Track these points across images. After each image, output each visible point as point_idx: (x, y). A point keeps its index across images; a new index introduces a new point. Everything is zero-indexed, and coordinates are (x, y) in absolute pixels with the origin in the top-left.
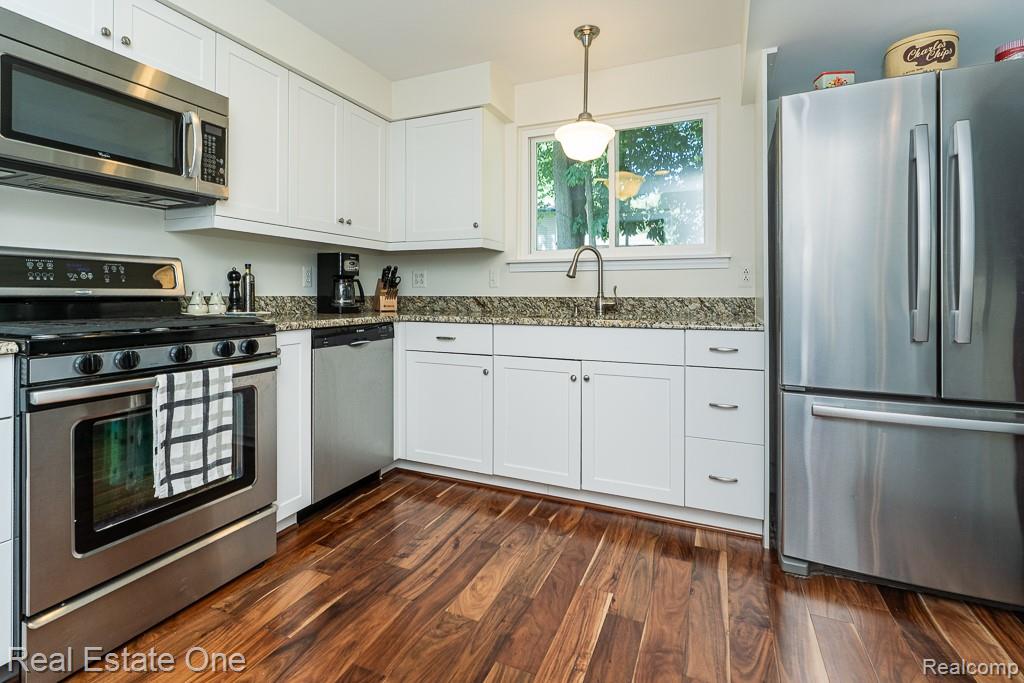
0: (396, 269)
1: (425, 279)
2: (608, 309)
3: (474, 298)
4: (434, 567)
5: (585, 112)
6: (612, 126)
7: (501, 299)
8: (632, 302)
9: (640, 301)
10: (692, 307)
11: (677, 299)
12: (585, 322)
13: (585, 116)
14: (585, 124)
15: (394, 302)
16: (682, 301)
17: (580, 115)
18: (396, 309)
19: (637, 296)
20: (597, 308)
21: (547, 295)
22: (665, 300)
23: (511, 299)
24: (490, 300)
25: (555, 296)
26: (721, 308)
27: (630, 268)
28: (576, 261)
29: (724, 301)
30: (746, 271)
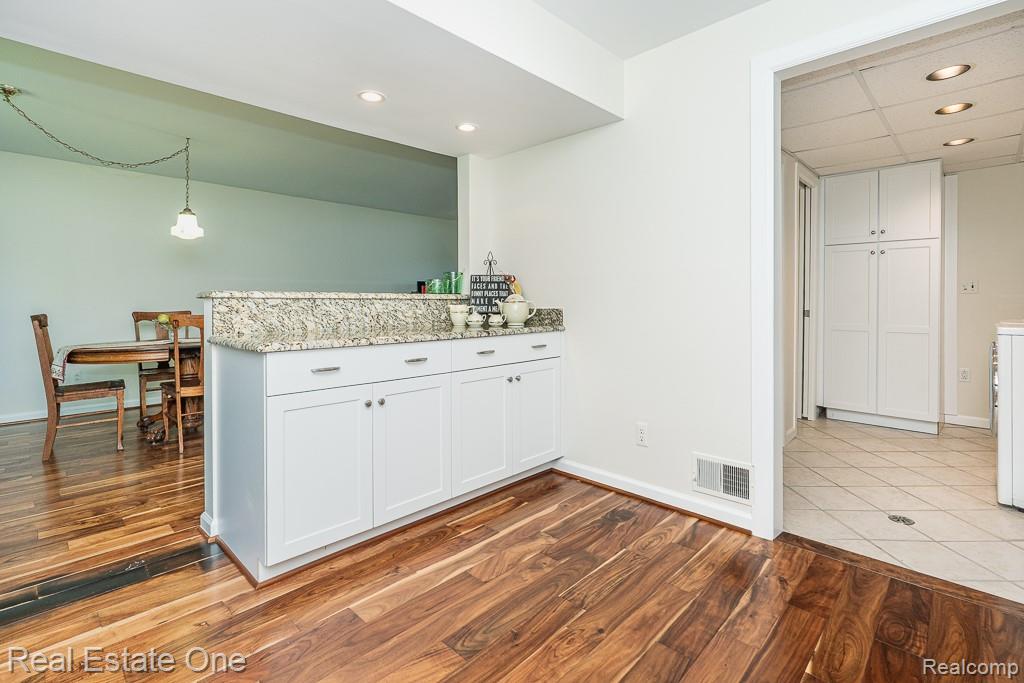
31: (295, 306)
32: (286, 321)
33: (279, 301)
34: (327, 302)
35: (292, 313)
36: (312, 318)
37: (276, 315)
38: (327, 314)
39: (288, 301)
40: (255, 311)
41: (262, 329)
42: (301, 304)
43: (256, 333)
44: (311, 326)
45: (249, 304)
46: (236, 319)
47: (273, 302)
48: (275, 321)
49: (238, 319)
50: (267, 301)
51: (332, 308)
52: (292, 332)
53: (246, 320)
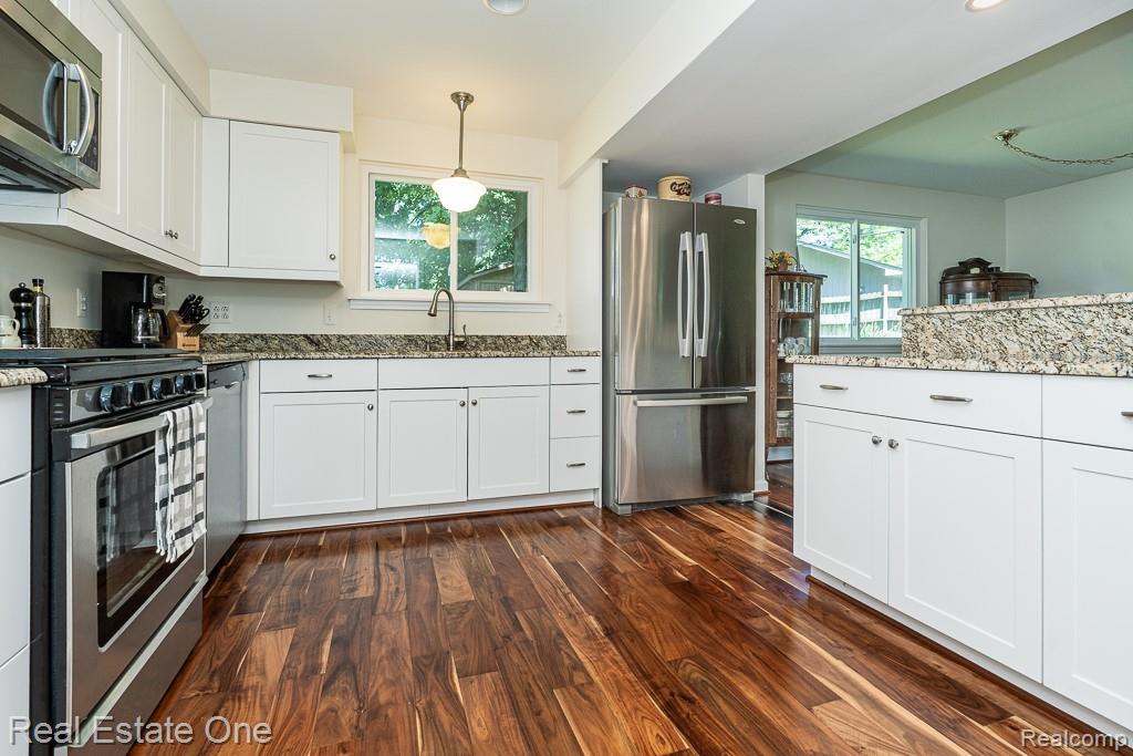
0: (200, 298)
1: (230, 313)
2: (458, 345)
3: (306, 336)
4: (393, 588)
5: (461, 168)
6: (484, 184)
7: (340, 337)
8: (476, 339)
9: (483, 338)
10: (524, 343)
11: (512, 337)
12: (473, 354)
13: (460, 172)
14: (459, 180)
15: (196, 340)
16: (516, 338)
17: (456, 171)
18: (197, 348)
19: (480, 334)
20: (449, 345)
21: (394, 333)
22: (503, 337)
23: (352, 337)
24: (327, 338)
25: (402, 334)
26: (544, 343)
27: (470, 309)
28: (436, 300)
29: (546, 338)
30: (560, 316)
31: (989, 322)
32: (978, 340)
33: (968, 316)
34: (1041, 314)
35: (986, 330)
36: (1015, 337)
37: (964, 333)
38: (1041, 331)
39: (981, 315)
40: (940, 329)
41: (948, 349)
42: (998, 317)
43: (942, 354)
44: (1013, 348)
45: (934, 320)
46: (922, 337)
47: (958, 317)
48: (962, 340)
49: (924, 337)
50: (953, 316)
51: (1051, 323)
52: (986, 355)
53: (931, 340)
